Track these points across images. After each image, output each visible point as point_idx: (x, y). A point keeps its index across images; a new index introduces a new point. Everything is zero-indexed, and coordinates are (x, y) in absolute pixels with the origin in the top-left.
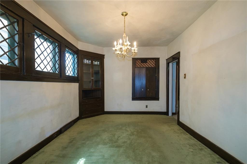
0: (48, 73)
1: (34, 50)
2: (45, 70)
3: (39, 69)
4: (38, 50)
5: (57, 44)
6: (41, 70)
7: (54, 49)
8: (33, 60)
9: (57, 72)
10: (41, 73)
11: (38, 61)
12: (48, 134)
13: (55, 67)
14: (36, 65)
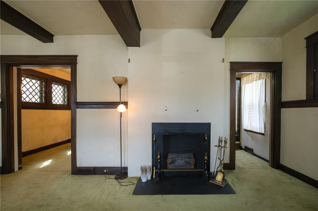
0: (60, 105)
1: (52, 93)
2: (58, 103)
3: (54, 103)
4: (54, 93)
5: (66, 86)
6: (56, 103)
7: (64, 90)
8: (51, 98)
9: (66, 104)
10: (56, 105)
11: (54, 98)
12: (59, 141)
13: (65, 101)
14: (53, 101)
